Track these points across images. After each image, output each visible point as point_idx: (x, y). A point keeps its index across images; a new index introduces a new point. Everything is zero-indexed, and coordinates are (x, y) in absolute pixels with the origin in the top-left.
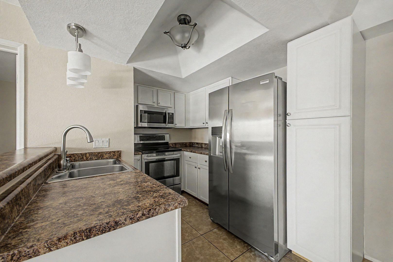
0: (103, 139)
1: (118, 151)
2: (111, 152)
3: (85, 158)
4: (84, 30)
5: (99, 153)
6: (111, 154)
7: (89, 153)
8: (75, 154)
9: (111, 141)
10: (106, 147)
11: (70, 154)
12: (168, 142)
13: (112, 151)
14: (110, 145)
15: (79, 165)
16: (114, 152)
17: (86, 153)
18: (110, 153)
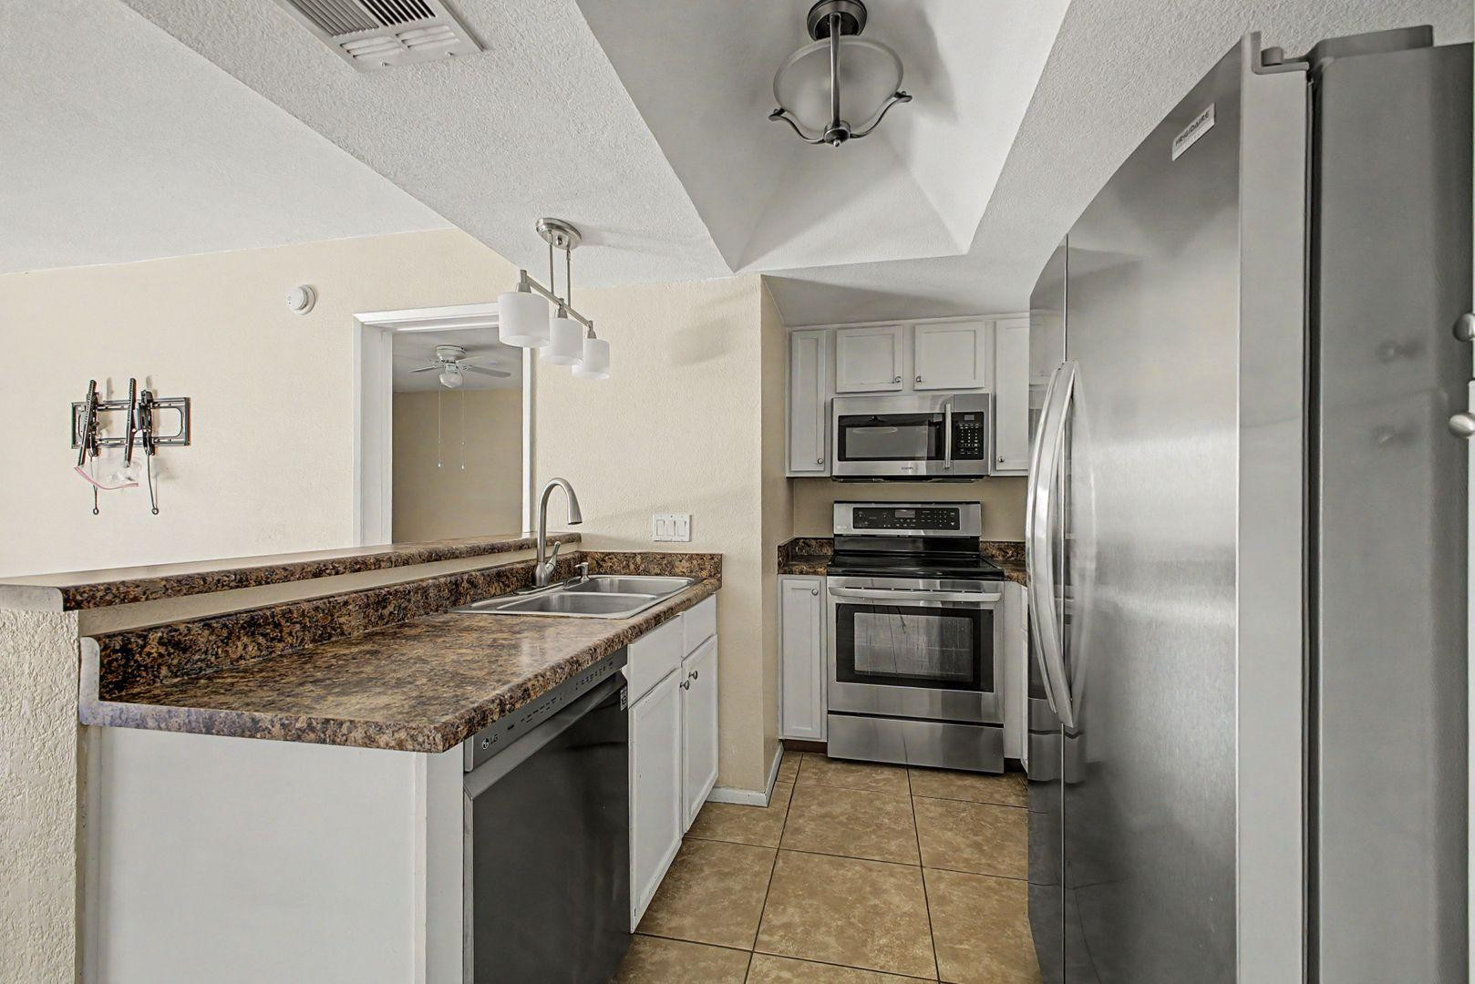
0: (677, 517)
1: (712, 557)
2: (692, 555)
3: (632, 566)
4: (573, 228)
5: (664, 556)
6: (695, 562)
7: (640, 554)
8: (613, 553)
9: (695, 525)
10: (683, 540)
11: (603, 553)
12: (978, 538)
13: (697, 555)
14: (694, 536)
15: (612, 584)
16: (701, 556)
17: (635, 554)
18: (691, 557)
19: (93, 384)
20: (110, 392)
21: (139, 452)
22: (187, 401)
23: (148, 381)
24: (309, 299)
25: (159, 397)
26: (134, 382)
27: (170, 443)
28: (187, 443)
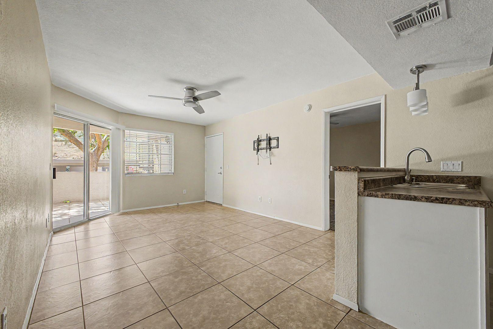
0: (454, 162)
3: (431, 180)
5: (448, 176)
6: (465, 179)
7: (435, 176)
8: (421, 175)
9: (464, 164)
10: (458, 170)
13: (466, 175)
16: (469, 177)
17: (432, 176)
18: (463, 177)
19: (259, 136)
20: (261, 137)
21: (268, 150)
22: (278, 137)
23: (269, 134)
24: (310, 108)
25: (272, 137)
26: (267, 134)
27: (274, 148)
28: (278, 148)
